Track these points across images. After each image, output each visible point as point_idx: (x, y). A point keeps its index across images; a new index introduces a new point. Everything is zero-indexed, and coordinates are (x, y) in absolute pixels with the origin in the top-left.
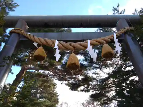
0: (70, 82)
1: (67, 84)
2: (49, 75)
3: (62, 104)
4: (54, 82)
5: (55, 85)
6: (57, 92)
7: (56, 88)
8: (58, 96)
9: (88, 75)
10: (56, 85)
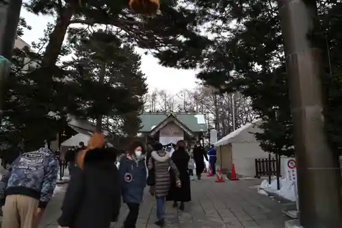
0: (163, 49)
1: (157, 54)
2: (118, 37)
3: (155, 95)
4: (135, 52)
5: (137, 58)
6: (143, 73)
7: (140, 64)
8: (146, 79)
9: (197, 33)
10: (140, 58)
